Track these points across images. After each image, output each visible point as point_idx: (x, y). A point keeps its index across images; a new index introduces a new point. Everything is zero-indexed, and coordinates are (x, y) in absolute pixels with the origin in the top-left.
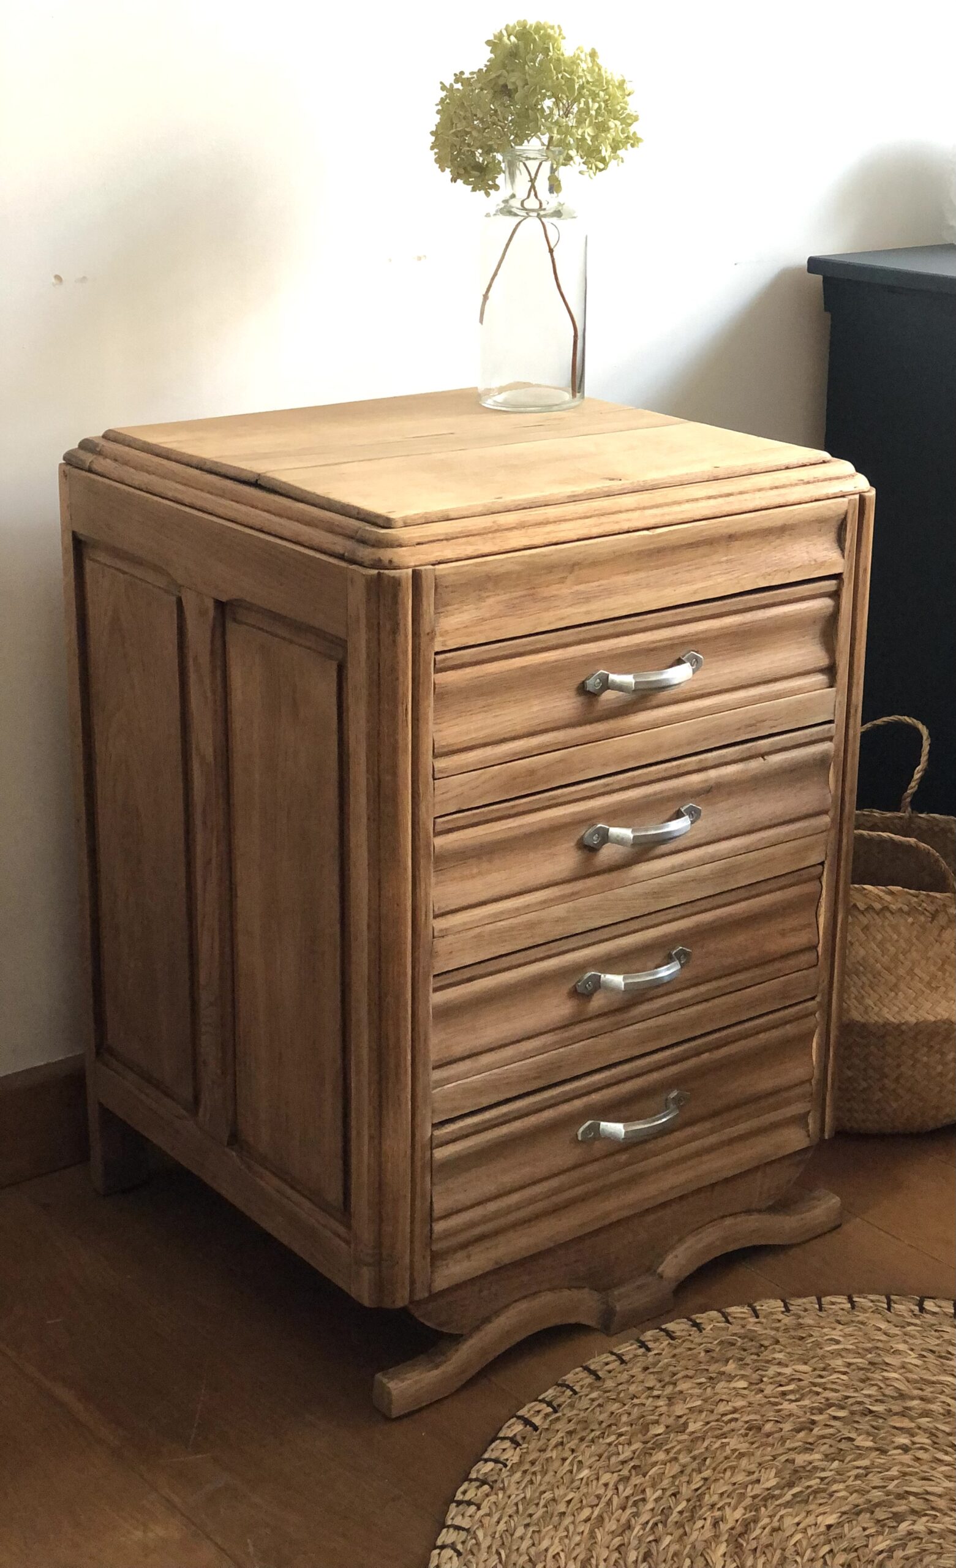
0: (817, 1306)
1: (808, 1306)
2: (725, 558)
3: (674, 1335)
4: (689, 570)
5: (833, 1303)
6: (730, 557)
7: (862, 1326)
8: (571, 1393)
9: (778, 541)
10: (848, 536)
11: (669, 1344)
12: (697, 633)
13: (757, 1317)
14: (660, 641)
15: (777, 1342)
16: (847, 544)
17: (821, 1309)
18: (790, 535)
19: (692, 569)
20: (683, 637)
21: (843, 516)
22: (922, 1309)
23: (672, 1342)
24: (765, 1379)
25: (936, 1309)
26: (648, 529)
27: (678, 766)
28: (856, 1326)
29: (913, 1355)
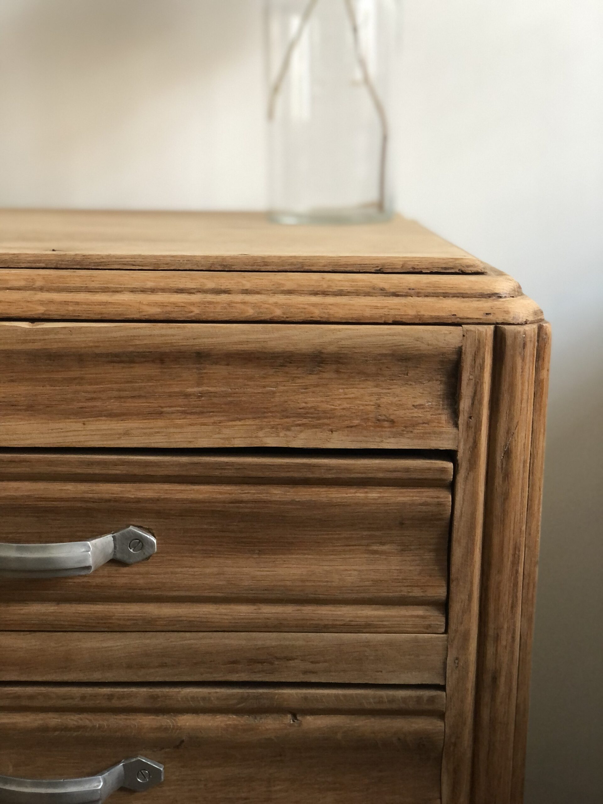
2: (196, 389)
4: (120, 397)
6: (204, 388)
9: (313, 379)
10: (466, 391)
12: (138, 501)
14: (61, 500)
16: (465, 404)
18: (337, 371)
19: (127, 397)
20: (109, 501)
21: (455, 357)
26: (32, 320)
27: (110, 697)
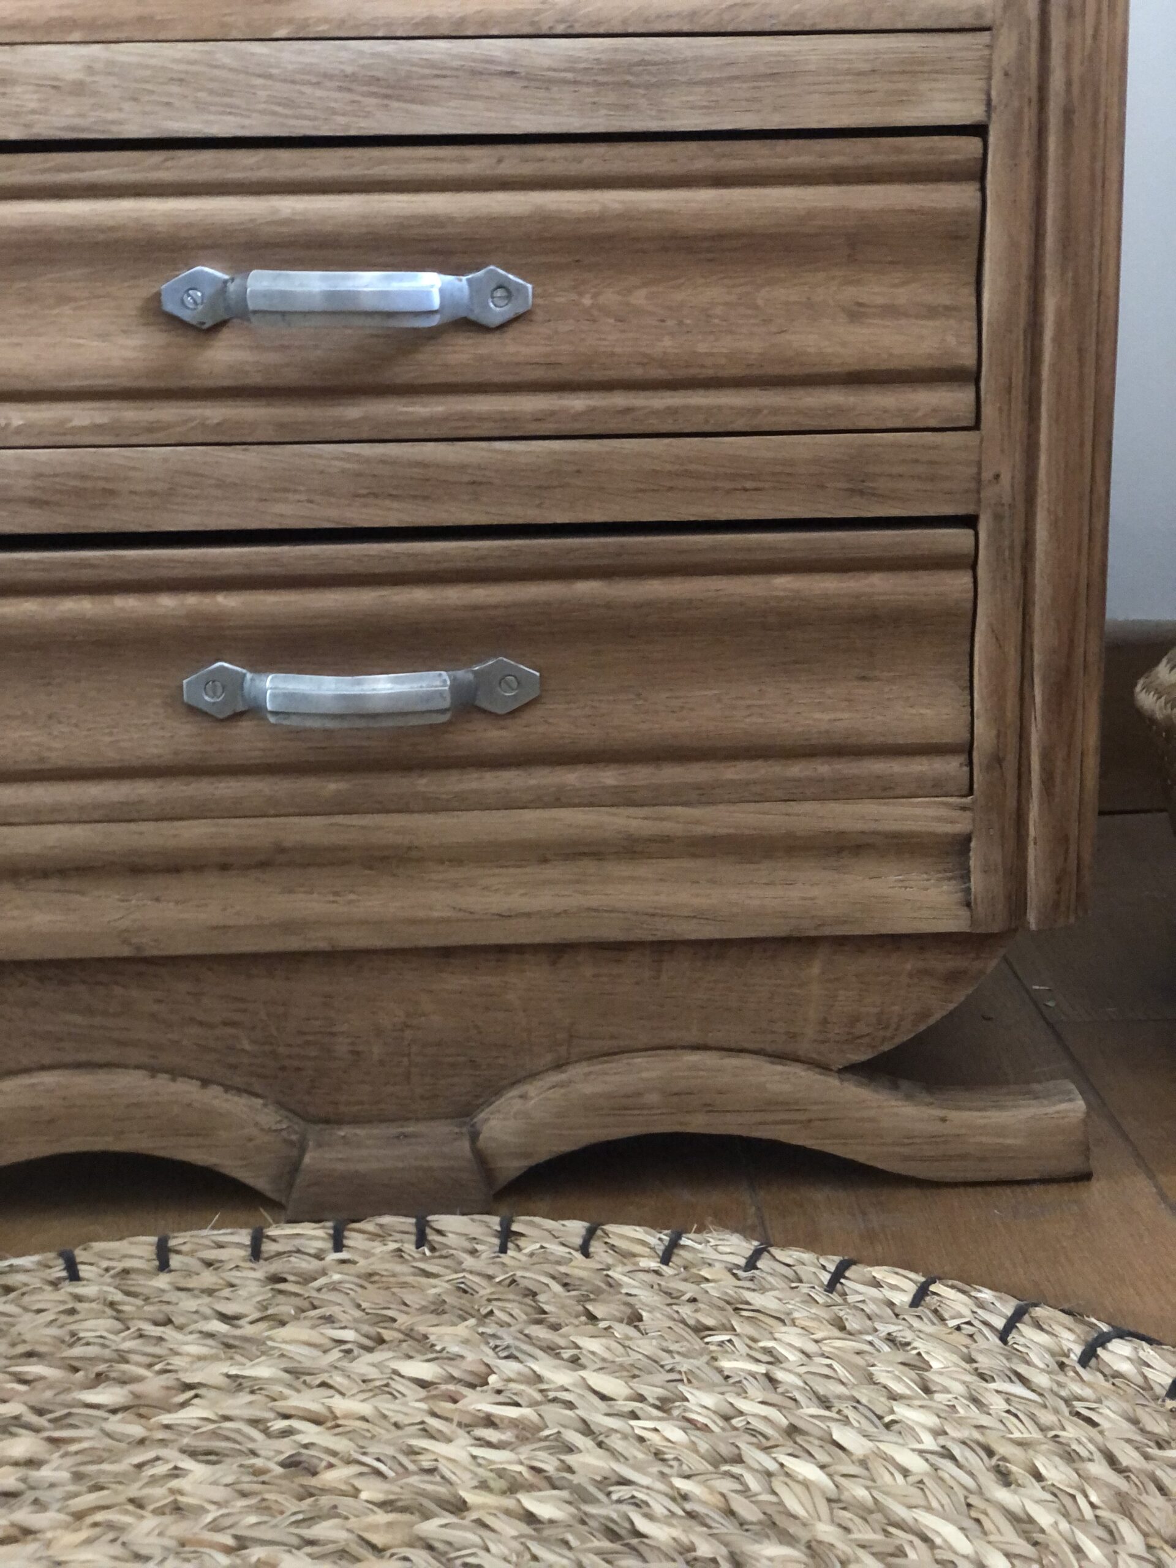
0: (826, 1277)
1: (804, 1272)
3: (432, 1237)
5: (877, 1284)
7: (886, 1348)
8: (64, 1274)
11: (399, 1250)
13: (666, 1259)
15: (634, 1319)
17: (831, 1287)
22: (1088, 1357)
23: (409, 1247)
24: (492, 1379)
25: (1125, 1367)
28: (871, 1343)
29: (929, 1442)
